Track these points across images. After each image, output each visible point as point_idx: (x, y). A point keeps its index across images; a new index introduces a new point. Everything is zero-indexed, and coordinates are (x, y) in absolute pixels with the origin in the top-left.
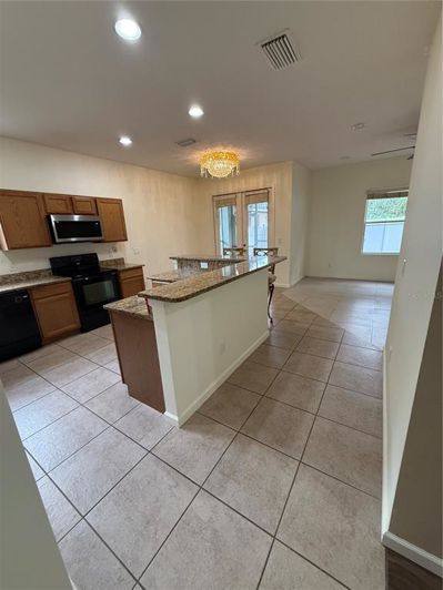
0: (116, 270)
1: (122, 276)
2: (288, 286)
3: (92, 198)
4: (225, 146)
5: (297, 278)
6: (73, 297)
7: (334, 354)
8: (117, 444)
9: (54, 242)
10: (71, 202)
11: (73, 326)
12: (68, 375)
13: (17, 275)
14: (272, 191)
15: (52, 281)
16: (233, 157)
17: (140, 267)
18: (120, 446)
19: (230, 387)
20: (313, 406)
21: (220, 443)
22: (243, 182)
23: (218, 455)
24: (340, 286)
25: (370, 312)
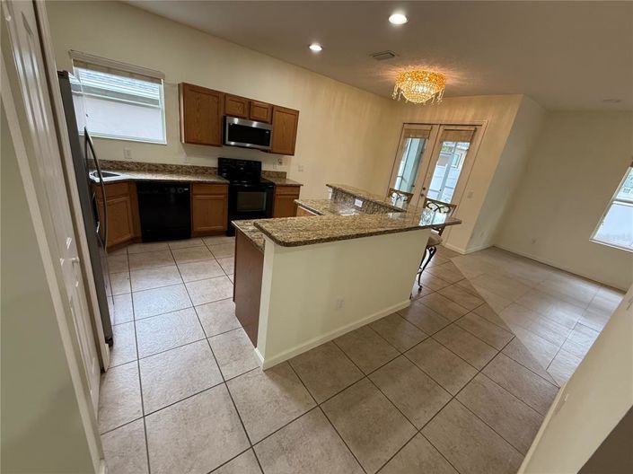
0: (273, 184)
1: (278, 191)
2: (463, 251)
3: (270, 105)
4: (431, 65)
5: (481, 244)
6: (227, 200)
7: (482, 363)
8: (204, 359)
9: (224, 143)
10: (249, 106)
11: (220, 227)
12: (197, 273)
13: (188, 167)
14: (481, 131)
15: (212, 180)
16: (439, 79)
17: (298, 187)
18: (204, 363)
19: (334, 349)
20: (422, 417)
21: (294, 408)
22: (447, 111)
23: (285, 420)
24: (540, 273)
25: (568, 324)
